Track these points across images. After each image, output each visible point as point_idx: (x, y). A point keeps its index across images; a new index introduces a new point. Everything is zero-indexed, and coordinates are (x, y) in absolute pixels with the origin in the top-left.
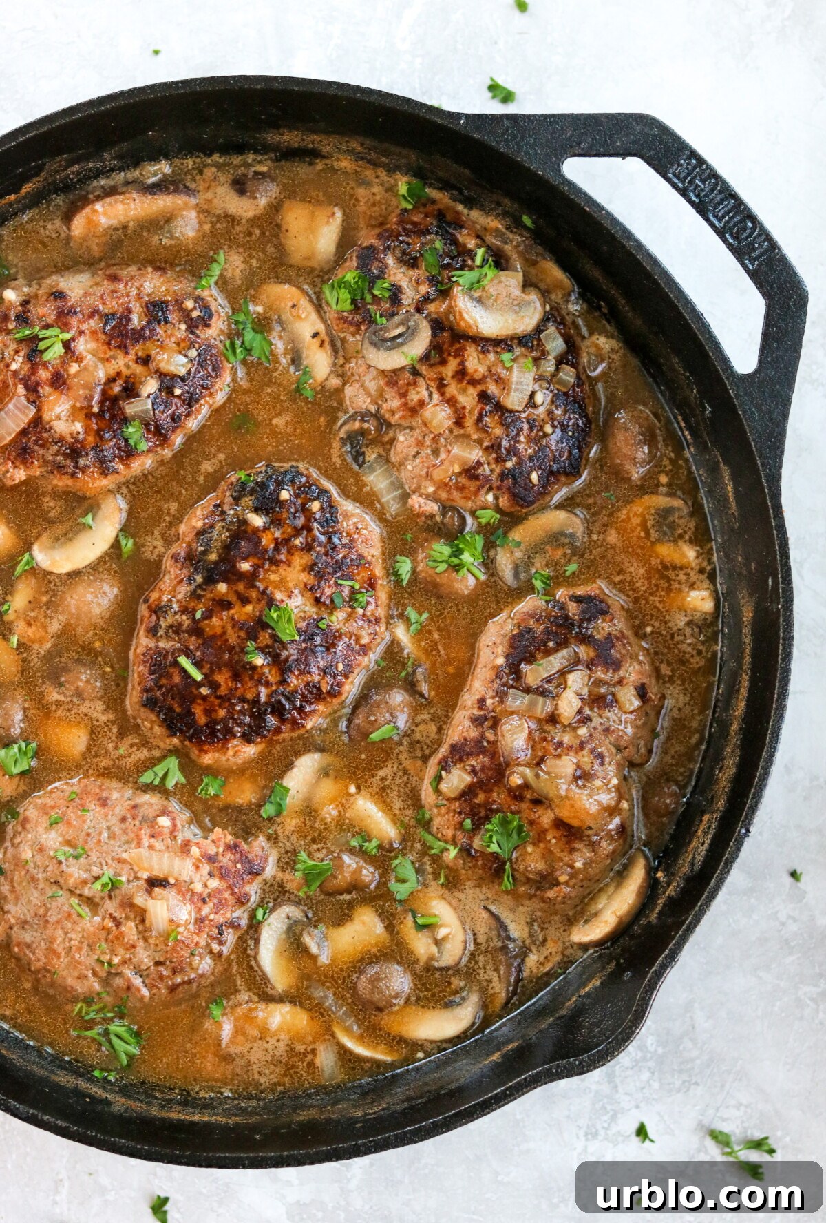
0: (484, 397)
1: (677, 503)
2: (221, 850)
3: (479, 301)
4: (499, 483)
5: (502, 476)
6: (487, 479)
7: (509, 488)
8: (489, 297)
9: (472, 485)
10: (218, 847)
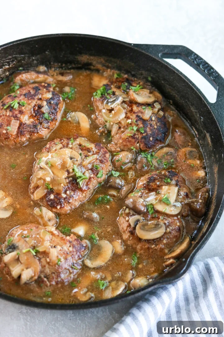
0: (137, 116)
1: (194, 150)
2: (73, 240)
3: (137, 94)
4: (141, 140)
5: (142, 138)
6: (137, 139)
7: (143, 142)
8: (140, 93)
9: (133, 140)
10: (72, 239)
